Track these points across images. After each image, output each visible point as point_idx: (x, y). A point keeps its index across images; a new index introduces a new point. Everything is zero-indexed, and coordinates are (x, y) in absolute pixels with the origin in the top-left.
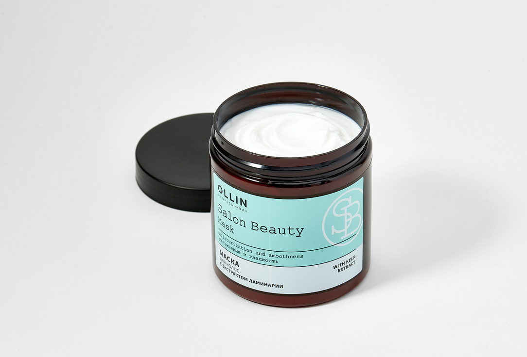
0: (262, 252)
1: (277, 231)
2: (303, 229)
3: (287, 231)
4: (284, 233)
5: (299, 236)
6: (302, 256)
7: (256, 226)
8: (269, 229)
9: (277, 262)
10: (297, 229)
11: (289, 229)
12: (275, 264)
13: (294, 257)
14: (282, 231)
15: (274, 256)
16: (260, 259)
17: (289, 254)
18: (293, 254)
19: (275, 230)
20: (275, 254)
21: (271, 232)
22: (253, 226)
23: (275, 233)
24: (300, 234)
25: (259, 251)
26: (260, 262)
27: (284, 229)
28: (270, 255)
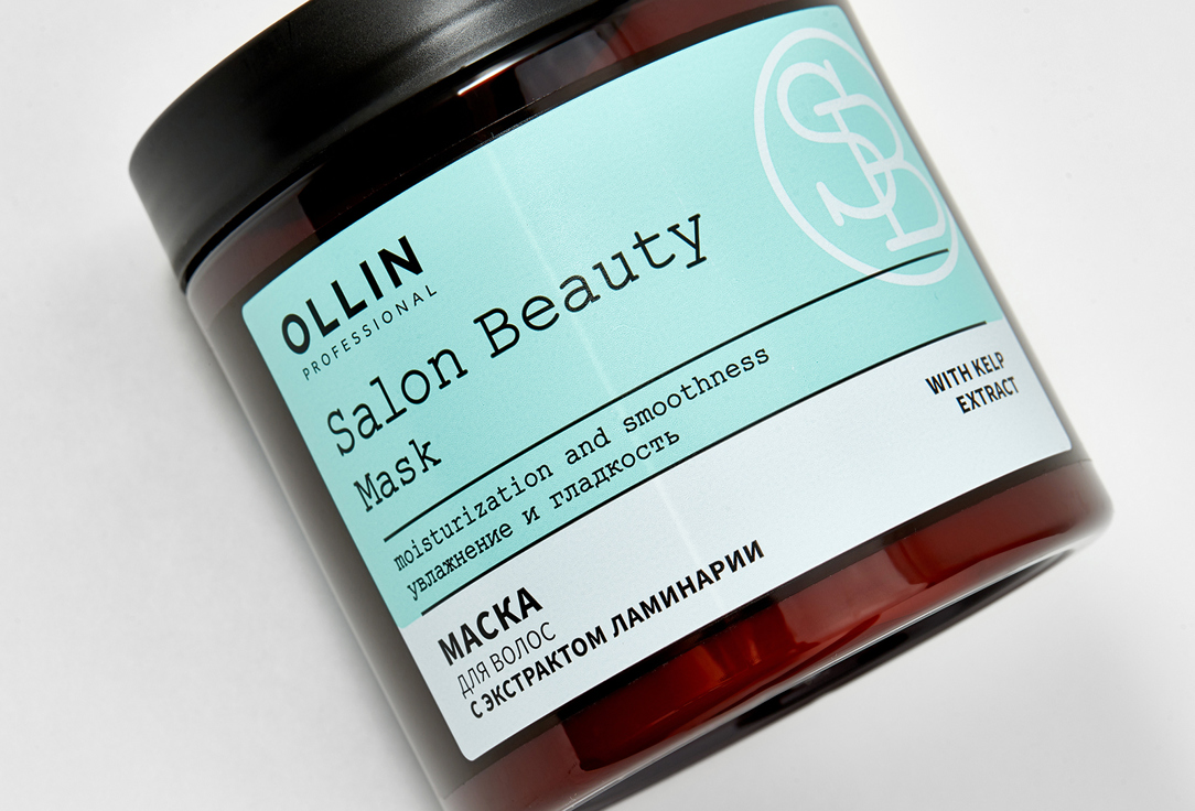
0: (586, 431)
1: (596, 283)
2: (695, 219)
3: (636, 260)
4: (631, 277)
5: (699, 260)
6: (762, 356)
7: (505, 326)
8: (558, 297)
9: (673, 439)
10: (674, 229)
11: (641, 244)
12: (671, 453)
13: (732, 371)
14: (618, 275)
15: (645, 416)
16: (601, 476)
17: (703, 368)
18: (719, 361)
19: (585, 287)
20: (643, 400)
21: (574, 302)
22: (490, 334)
23: (591, 298)
24: (696, 246)
25: (571, 439)
26: (607, 490)
27: (620, 255)
28: (630, 424)
